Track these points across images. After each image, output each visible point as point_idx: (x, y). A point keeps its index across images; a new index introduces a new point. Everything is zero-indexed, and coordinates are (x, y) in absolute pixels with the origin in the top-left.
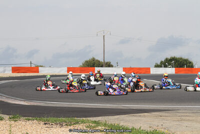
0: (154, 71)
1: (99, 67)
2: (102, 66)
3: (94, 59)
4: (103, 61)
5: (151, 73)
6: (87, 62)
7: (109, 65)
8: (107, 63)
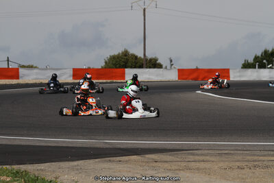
0: (237, 75)
1: (135, 67)
2: (141, 67)
3: (126, 53)
4: (142, 57)
5: (231, 79)
6: (113, 58)
7: (154, 64)
8: (151, 60)
